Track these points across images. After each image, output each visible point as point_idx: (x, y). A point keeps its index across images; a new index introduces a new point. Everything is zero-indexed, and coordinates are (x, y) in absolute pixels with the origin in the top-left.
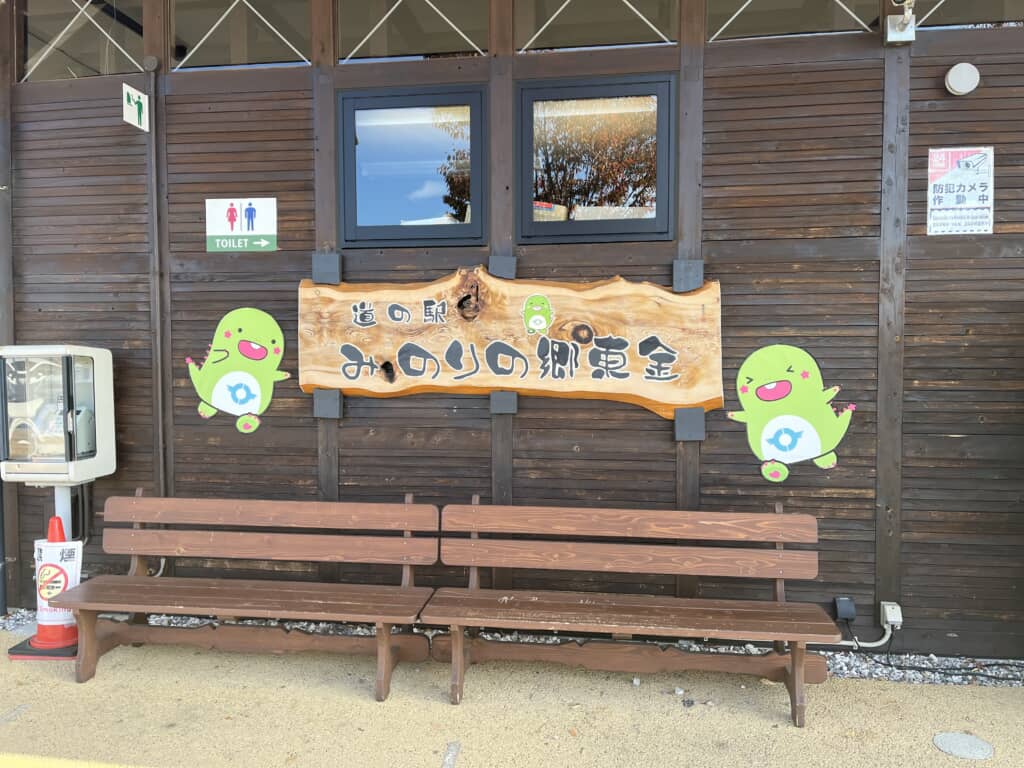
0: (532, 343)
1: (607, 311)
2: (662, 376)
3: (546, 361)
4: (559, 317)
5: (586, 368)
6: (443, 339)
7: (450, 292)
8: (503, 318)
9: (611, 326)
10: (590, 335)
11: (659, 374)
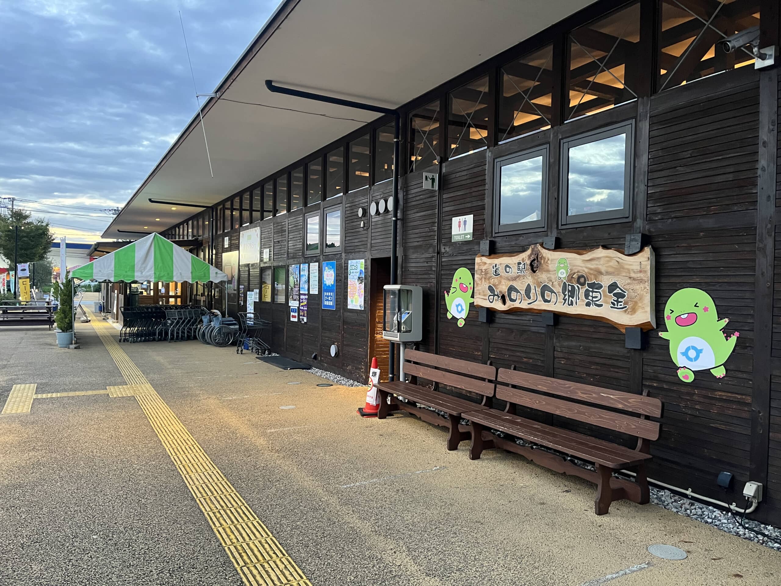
0: (559, 285)
1: (592, 267)
2: (619, 307)
3: (565, 295)
4: (571, 270)
5: (583, 301)
6: (524, 283)
7: (527, 258)
8: (548, 271)
9: (595, 275)
10: (585, 281)
11: (617, 306)
